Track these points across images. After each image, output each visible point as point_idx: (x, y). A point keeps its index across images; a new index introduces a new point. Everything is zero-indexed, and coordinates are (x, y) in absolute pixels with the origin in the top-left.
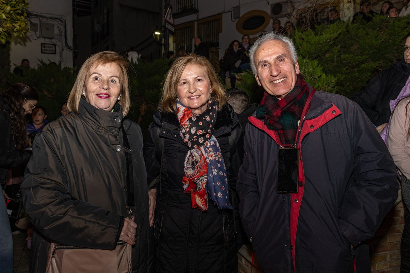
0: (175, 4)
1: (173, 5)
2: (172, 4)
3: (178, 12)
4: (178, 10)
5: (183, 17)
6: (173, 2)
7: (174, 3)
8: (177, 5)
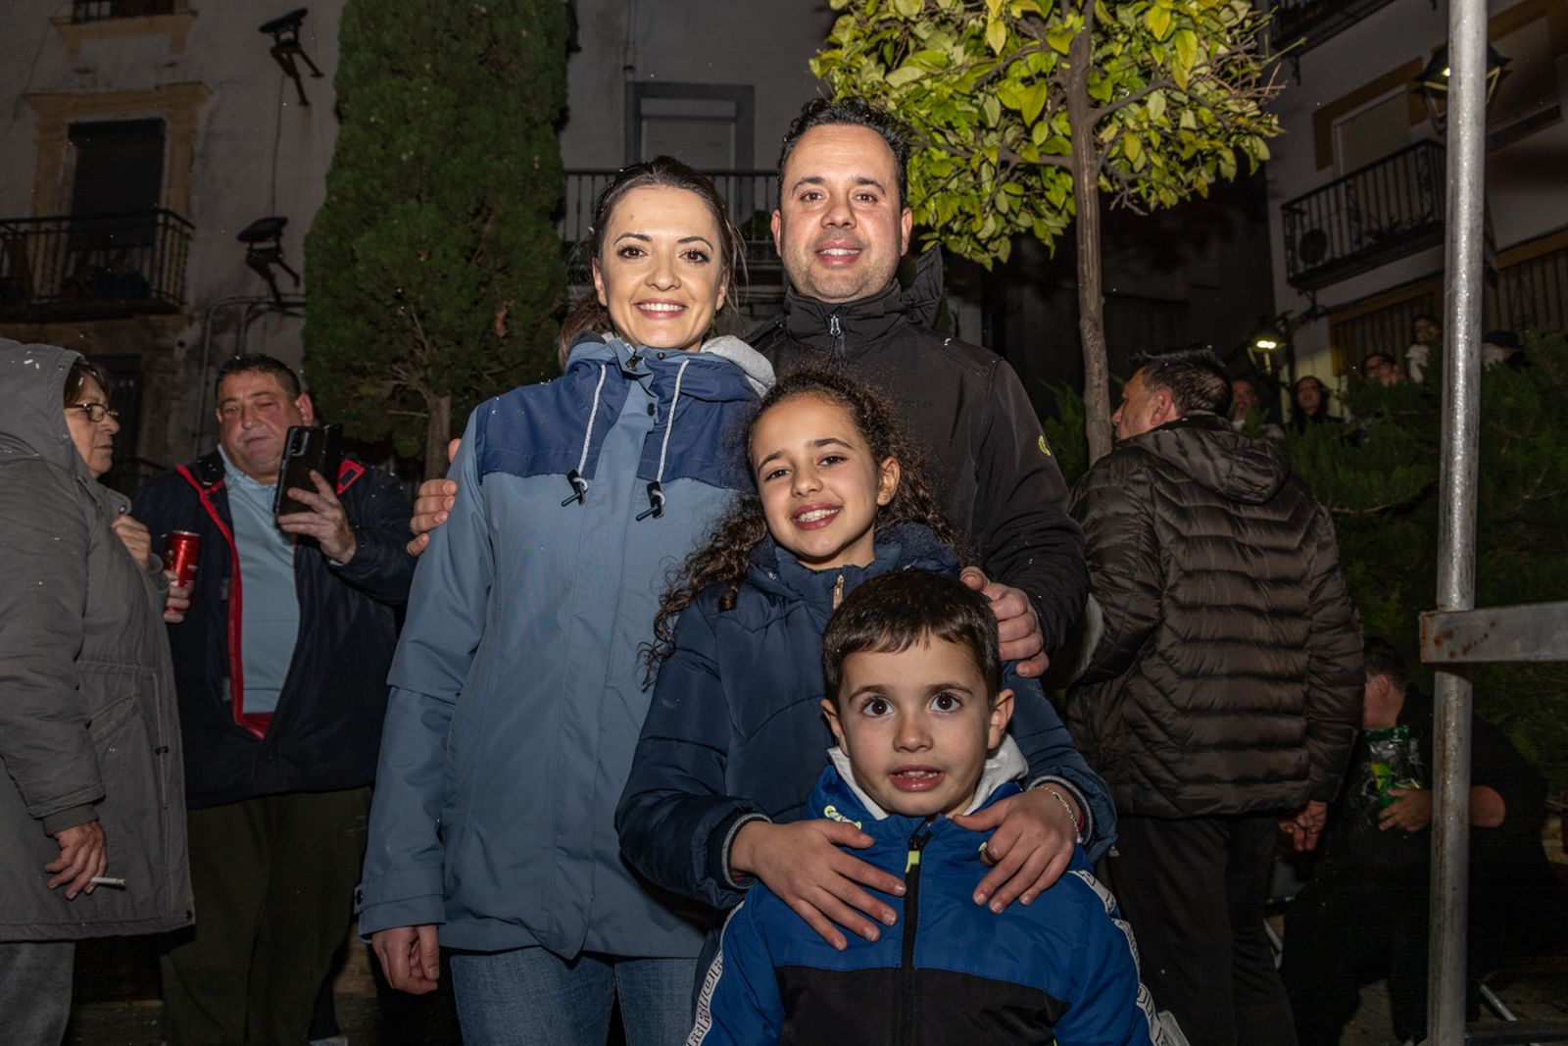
0: (1340, 222)
1: (1330, 226)
2: (1325, 223)
3: (1356, 248)
4: (1359, 241)
5: (1375, 266)
6: (1329, 215)
7: (1334, 220)
8: (1350, 225)
